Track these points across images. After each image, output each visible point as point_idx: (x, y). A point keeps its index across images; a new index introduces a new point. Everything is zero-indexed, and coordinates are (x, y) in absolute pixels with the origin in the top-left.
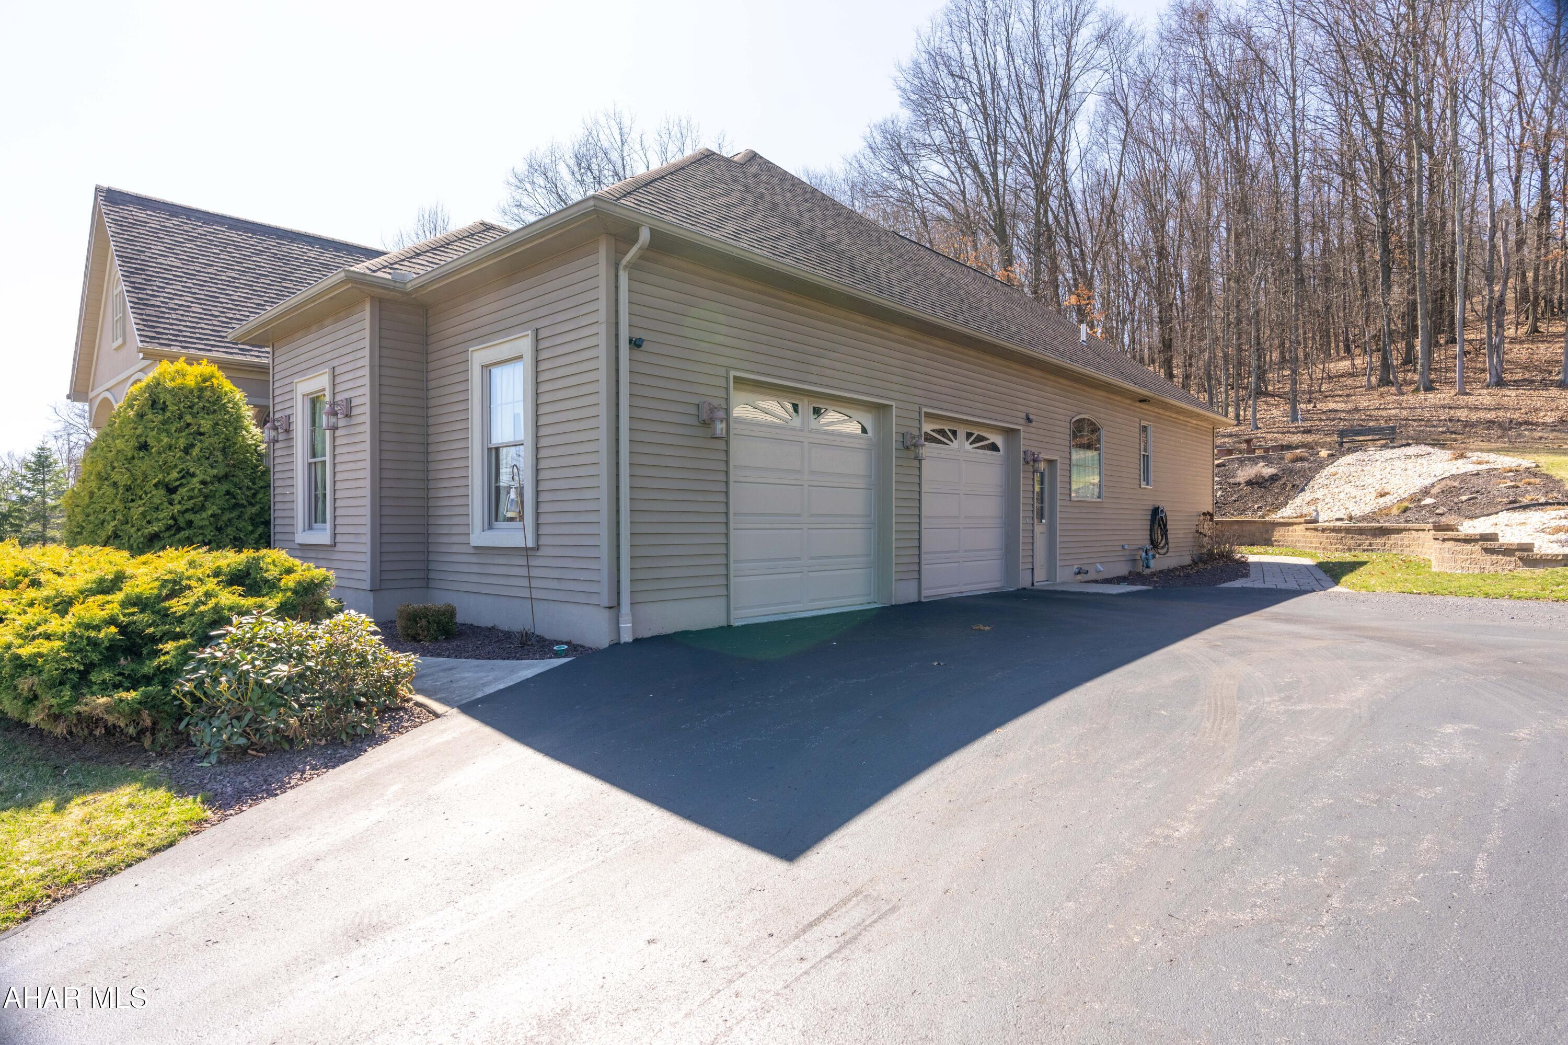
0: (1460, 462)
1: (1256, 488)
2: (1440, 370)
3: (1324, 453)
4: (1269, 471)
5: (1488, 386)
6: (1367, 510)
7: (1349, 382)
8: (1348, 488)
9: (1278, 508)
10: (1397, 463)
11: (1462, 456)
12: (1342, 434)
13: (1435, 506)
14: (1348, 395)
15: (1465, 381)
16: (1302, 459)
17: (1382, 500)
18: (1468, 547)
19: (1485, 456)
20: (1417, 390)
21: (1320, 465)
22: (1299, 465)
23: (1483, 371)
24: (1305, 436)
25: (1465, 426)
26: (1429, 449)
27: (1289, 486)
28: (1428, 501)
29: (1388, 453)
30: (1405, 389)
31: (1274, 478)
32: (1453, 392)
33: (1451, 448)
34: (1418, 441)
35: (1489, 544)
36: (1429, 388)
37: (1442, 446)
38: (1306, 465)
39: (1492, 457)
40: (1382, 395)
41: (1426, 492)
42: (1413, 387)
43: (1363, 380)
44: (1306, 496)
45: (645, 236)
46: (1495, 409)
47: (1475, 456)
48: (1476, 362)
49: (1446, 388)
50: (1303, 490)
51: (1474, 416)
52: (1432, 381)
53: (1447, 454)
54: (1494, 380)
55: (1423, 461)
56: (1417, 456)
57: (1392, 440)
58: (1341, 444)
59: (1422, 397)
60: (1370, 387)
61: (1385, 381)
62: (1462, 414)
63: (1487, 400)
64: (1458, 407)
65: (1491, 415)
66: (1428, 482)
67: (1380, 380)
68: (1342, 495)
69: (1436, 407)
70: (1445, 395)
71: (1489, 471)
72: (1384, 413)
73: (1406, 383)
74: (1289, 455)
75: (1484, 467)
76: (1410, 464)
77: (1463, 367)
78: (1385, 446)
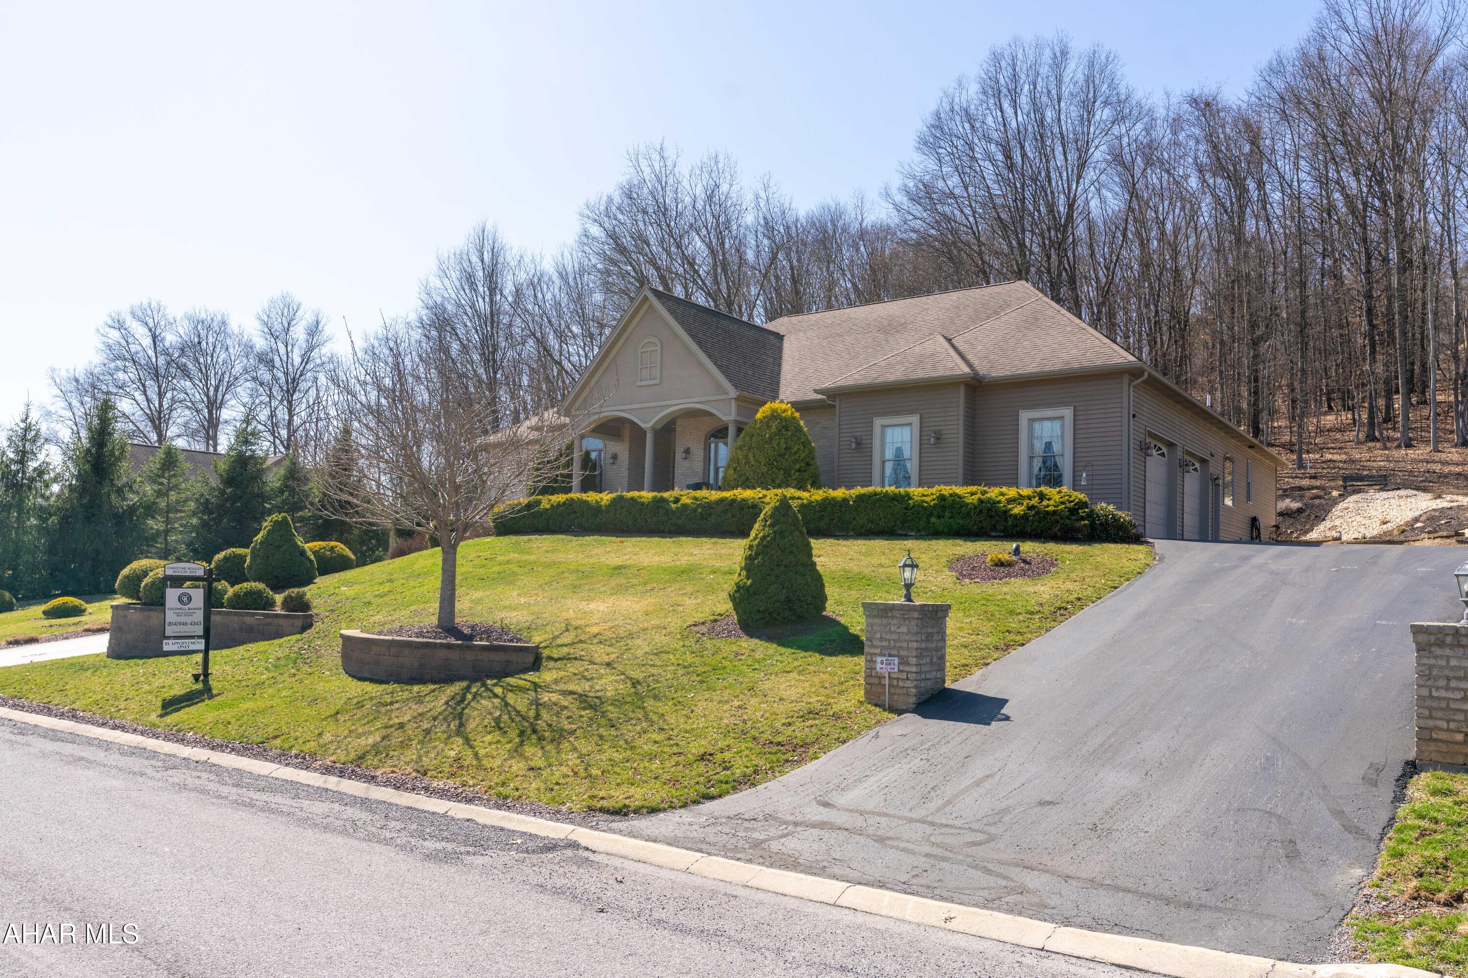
0: (1438, 501)
1: (1287, 518)
2: (1415, 429)
3: (1335, 493)
4: (1295, 505)
5: (1456, 446)
6: (1375, 533)
7: (1338, 436)
8: (1358, 518)
9: (1306, 532)
10: (1392, 501)
11: (1439, 497)
12: (1345, 479)
13: (1424, 527)
14: (1340, 448)
15: (1437, 441)
16: (1319, 497)
17: (1385, 527)
18: (1448, 541)
19: (1455, 497)
20: (1399, 447)
21: (1335, 502)
22: (1317, 501)
23: (1452, 432)
24: (1313, 481)
25: (1440, 477)
26: (1415, 492)
27: (1313, 517)
28: (1419, 525)
29: (1384, 494)
30: (1388, 445)
31: (1300, 511)
32: (1429, 449)
33: (1434, 492)
34: (1406, 487)
35: (1460, 538)
36: (1409, 446)
37: (1425, 490)
38: (1323, 501)
39: (1460, 498)
40: (1370, 449)
41: (1416, 520)
42: (1395, 444)
43: (1352, 435)
44: (1328, 523)
45: (1146, 375)
46: (1462, 464)
47: (1449, 497)
48: (1446, 423)
49: (1422, 446)
50: (1324, 520)
51: (1446, 469)
52: (1411, 439)
53: (1429, 496)
54: (1461, 441)
55: (1412, 500)
56: (1407, 497)
57: (1386, 485)
58: (1345, 487)
59: (1403, 452)
60: (1359, 443)
61: (1371, 438)
62: (1437, 467)
63: (1456, 457)
64: (1434, 462)
65: (1458, 469)
66: (1417, 513)
67: (1367, 437)
68: (1355, 523)
69: (1414, 461)
70: (1421, 452)
71: (1458, 507)
72: (1375, 464)
73: (1389, 439)
74: (1308, 494)
75: (1455, 504)
76: (1402, 502)
77: (1436, 429)
78: (1382, 490)
